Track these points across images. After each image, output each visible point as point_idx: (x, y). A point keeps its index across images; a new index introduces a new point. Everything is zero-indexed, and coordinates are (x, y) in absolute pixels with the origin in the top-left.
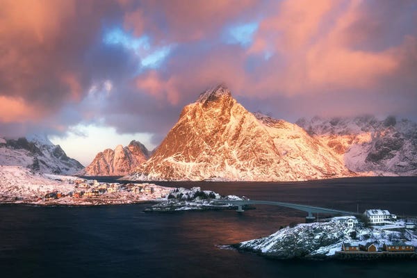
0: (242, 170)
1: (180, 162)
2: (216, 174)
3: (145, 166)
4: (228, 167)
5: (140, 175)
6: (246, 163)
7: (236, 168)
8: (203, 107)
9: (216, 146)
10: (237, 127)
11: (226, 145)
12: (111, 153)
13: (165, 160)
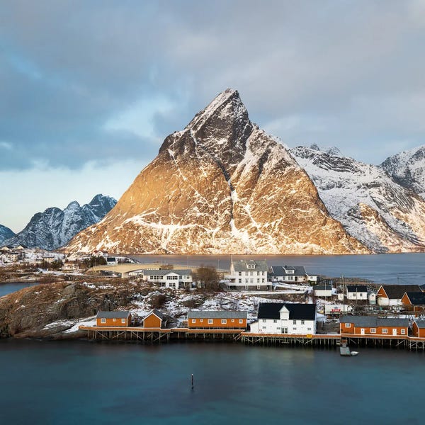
0: (259, 236)
1: (153, 225)
2: (214, 242)
3: (93, 230)
4: (235, 232)
5: (85, 246)
6: (267, 225)
7: (250, 233)
8: (197, 136)
9: (216, 199)
10: (254, 167)
11: (235, 196)
12: (58, 215)
13: (128, 220)
